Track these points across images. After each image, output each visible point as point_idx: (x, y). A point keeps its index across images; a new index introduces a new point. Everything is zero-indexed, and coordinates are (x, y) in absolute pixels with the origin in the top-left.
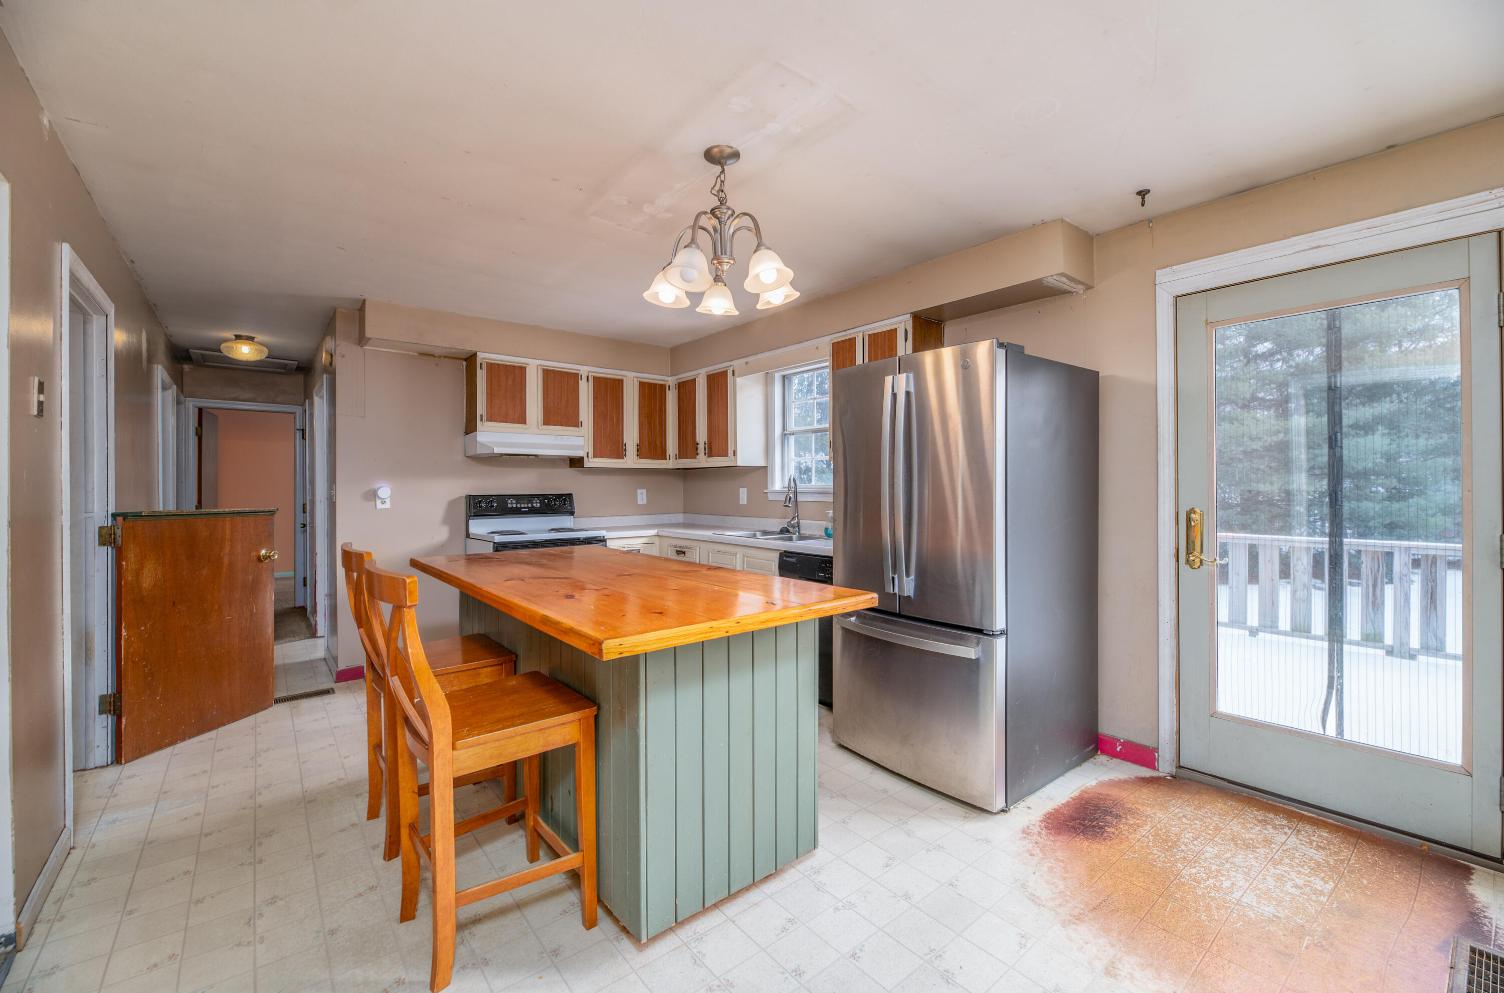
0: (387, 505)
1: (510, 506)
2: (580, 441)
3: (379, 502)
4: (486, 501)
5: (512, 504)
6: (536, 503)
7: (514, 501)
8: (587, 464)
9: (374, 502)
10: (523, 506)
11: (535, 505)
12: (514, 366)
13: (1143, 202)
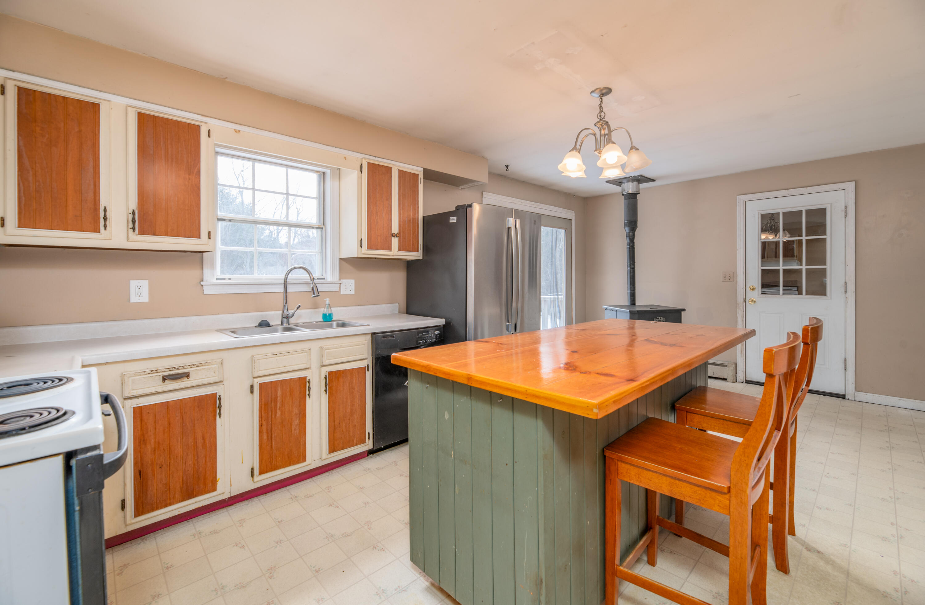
13: (507, 170)
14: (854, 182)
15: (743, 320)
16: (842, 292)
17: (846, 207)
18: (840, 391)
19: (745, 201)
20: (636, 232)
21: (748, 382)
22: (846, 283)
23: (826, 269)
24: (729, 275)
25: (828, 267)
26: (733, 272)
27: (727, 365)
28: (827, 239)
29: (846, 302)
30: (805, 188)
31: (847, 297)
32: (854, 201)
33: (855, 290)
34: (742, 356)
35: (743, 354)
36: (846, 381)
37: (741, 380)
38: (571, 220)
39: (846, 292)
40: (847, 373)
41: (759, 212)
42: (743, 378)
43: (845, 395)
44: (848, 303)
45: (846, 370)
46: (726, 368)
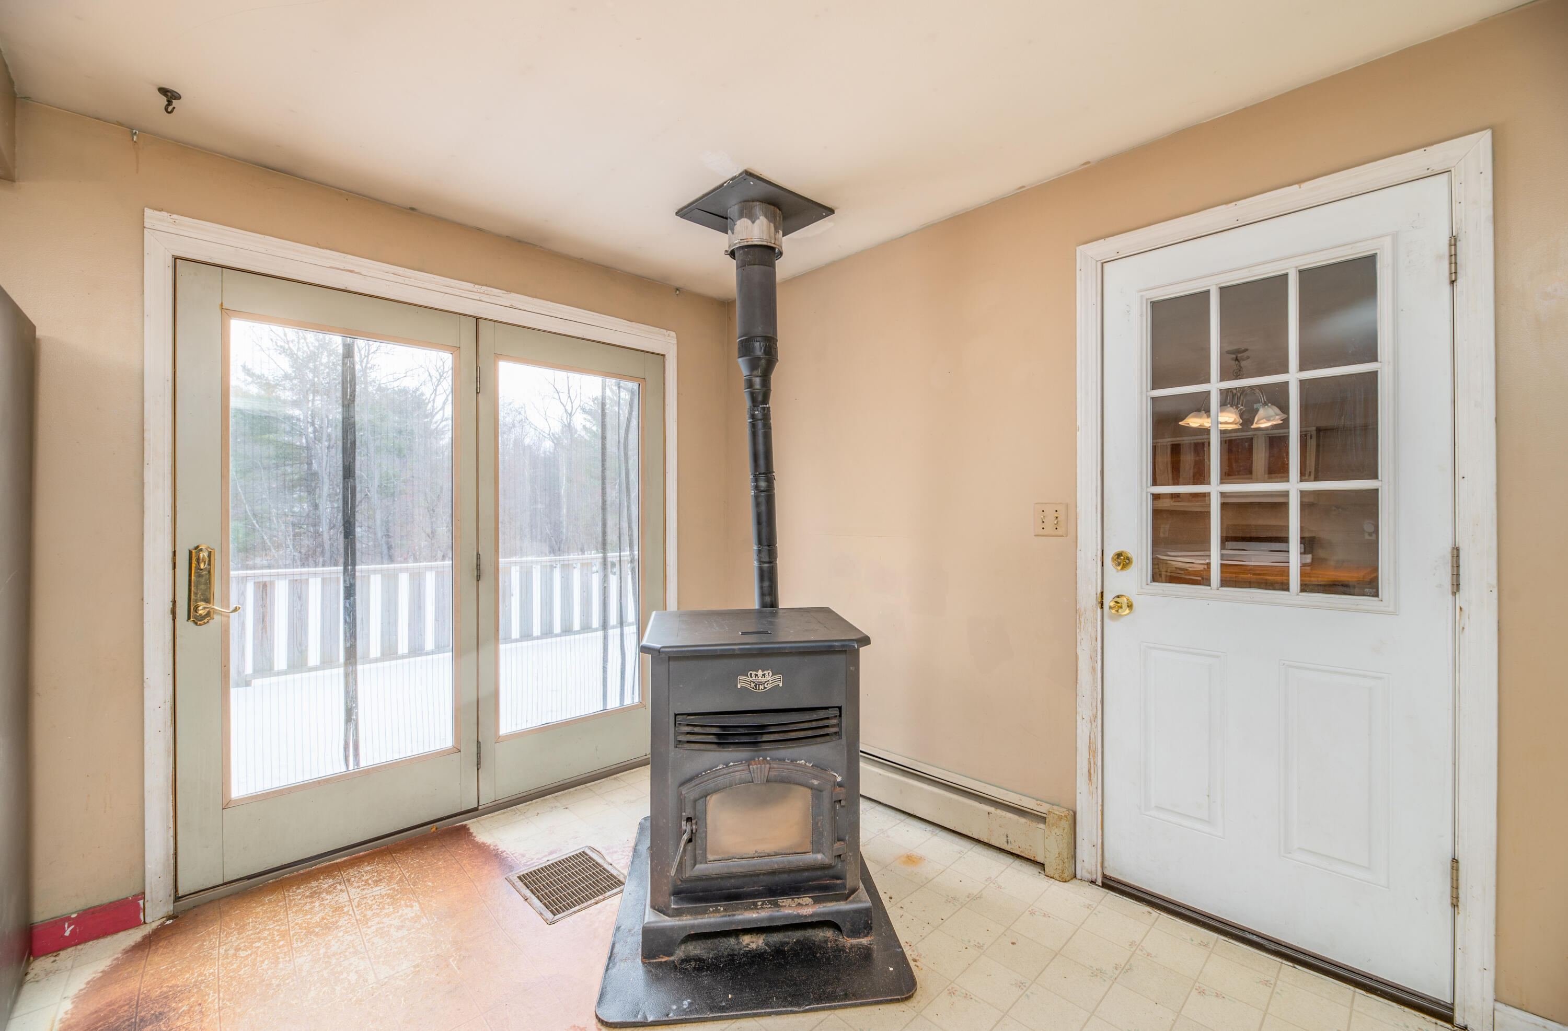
13: (170, 109)
14: (1487, 135)
15: (1094, 669)
16: (1440, 586)
17: (1454, 241)
18: (1438, 990)
19: (1102, 264)
20: (772, 376)
21: (1111, 884)
22: (1458, 549)
23: (1376, 491)
24: (1056, 515)
25: (1382, 484)
26: (1067, 505)
27: (1045, 818)
28: (1379, 372)
29: (1457, 630)
30: (1296, 186)
31: (1461, 609)
32: (1486, 211)
33: (1494, 582)
34: (1091, 793)
35: (1094, 786)
36: (1458, 952)
37: (1090, 873)
38: (663, 355)
39: (1458, 585)
40: (1459, 919)
41: (1141, 293)
42: (1094, 869)
43: (1451, 1008)
44: (1465, 630)
45: (1455, 905)
46: (1042, 826)
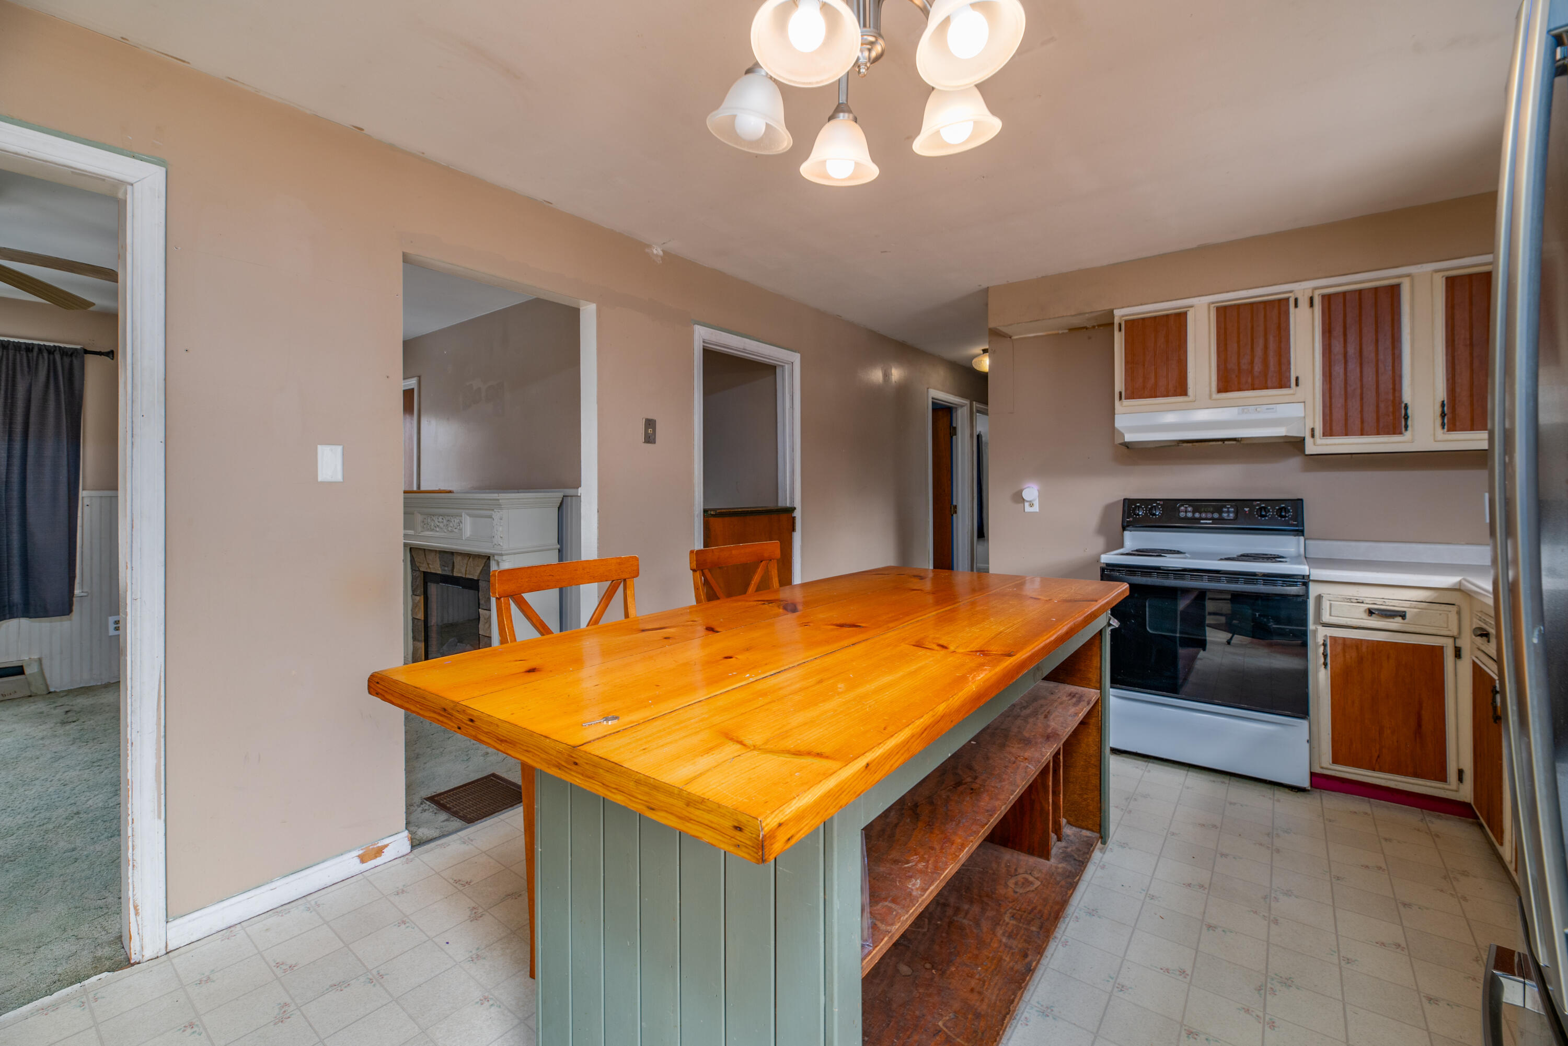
0: (1036, 508)
1: (1182, 515)
2: (1296, 411)
3: (1027, 504)
4: (1146, 507)
5: (1186, 512)
6: (1228, 512)
7: (1190, 509)
8: (1310, 448)
9: (1022, 505)
10: (1204, 515)
11: (1225, 515)
12: (1167, 316)
